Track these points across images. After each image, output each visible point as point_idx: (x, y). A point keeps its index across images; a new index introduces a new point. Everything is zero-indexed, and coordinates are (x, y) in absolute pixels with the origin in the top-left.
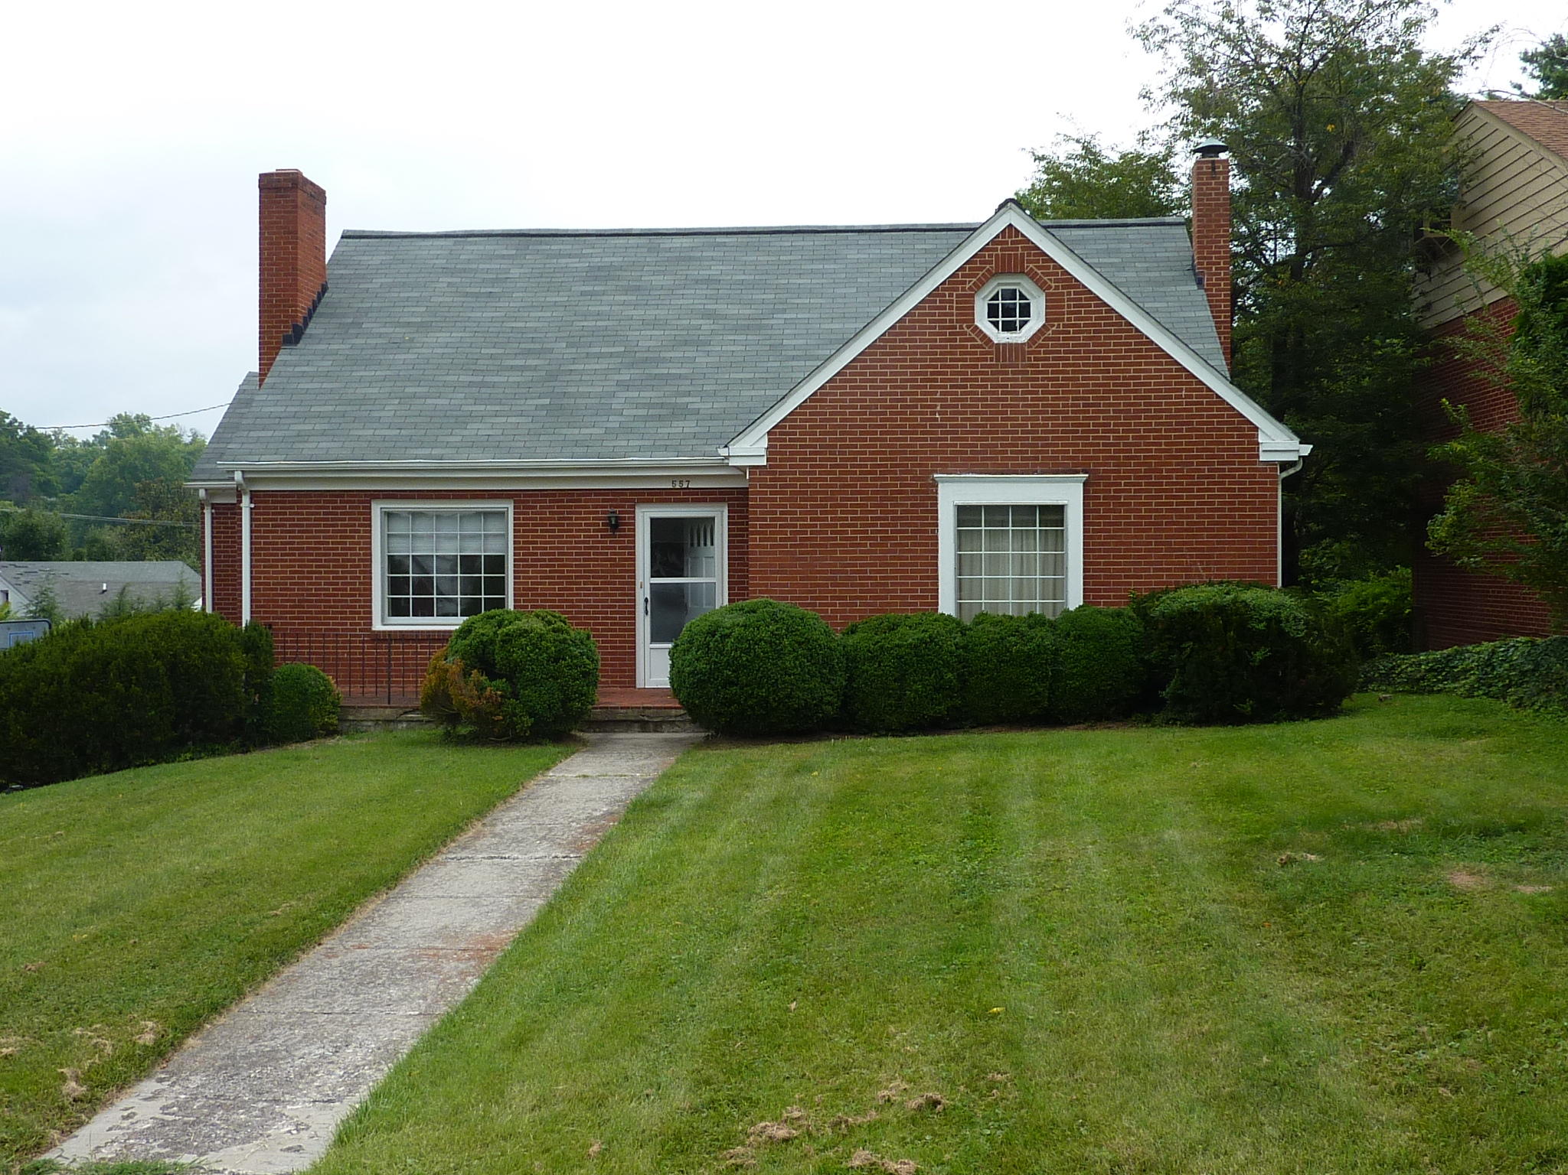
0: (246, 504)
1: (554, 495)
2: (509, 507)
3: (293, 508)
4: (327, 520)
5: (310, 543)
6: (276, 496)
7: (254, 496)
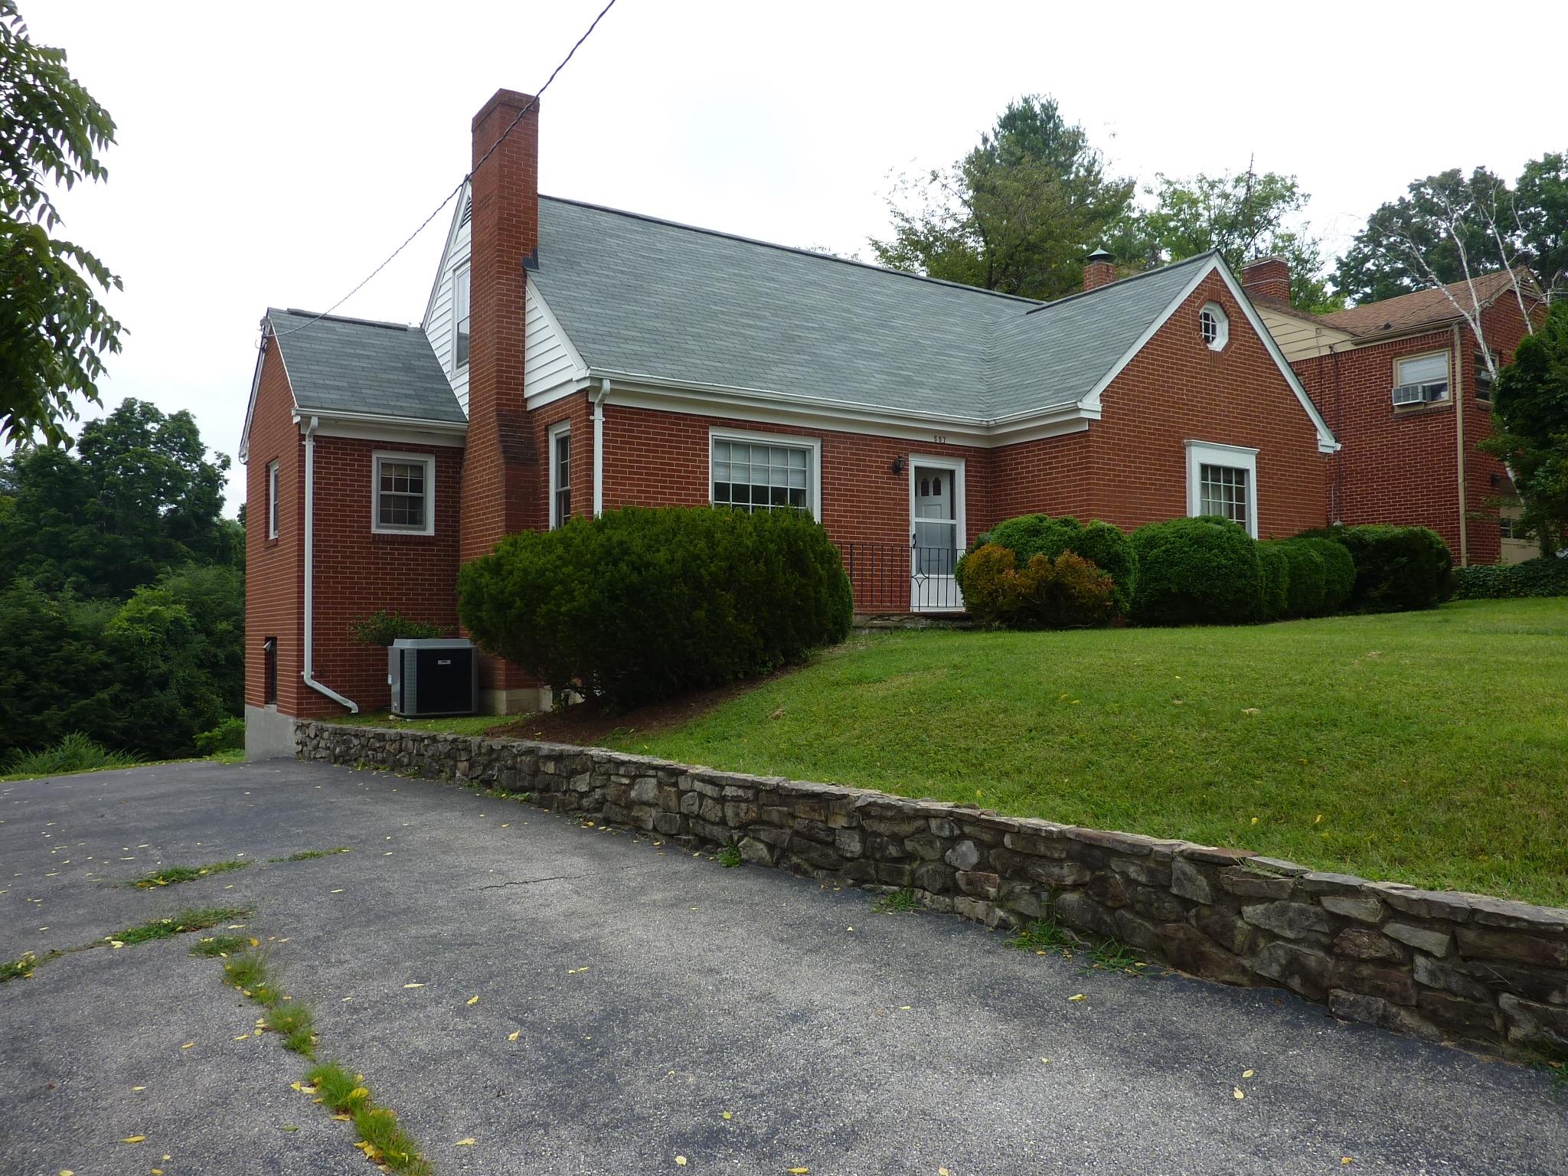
0: (598, 417)
1: (853, 438)
2: (816, 446)
3: (640, 426)
4: (672, 441)
5: (656, 463)
6: (625, 412)
7: (607, 410)
